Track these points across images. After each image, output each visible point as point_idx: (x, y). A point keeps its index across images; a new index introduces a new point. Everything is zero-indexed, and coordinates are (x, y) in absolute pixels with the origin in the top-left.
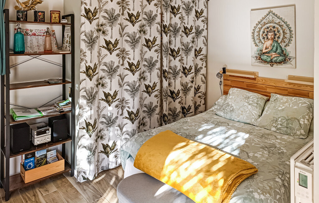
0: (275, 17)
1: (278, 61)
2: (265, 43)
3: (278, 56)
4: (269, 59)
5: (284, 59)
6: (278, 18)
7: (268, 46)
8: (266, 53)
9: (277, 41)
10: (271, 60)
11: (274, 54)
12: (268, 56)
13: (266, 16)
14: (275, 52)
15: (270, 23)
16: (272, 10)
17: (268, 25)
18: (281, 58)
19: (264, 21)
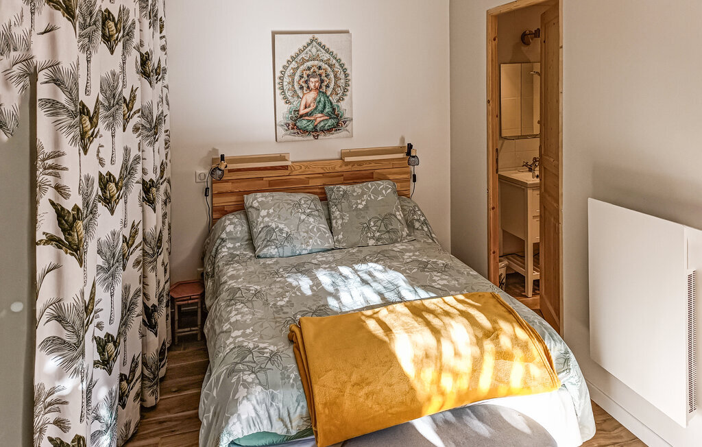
0: (322, 49)
1: (326, 128)
2: (304, 97)
3: (326, 119)
4: (311, 126)
5: (337, 122)
6: (327, 51)
7: (309, 102)
8: (307, 115)
9: (324, 93)
10: (314, 128)
11: (320, 115)
12: (309, 121)
13: (305, 48)
14: (322, 112)
15: (314, 60)
16: (316, 36)
17: (309, 64)
18: (330, 122)
19: (303, 55)
